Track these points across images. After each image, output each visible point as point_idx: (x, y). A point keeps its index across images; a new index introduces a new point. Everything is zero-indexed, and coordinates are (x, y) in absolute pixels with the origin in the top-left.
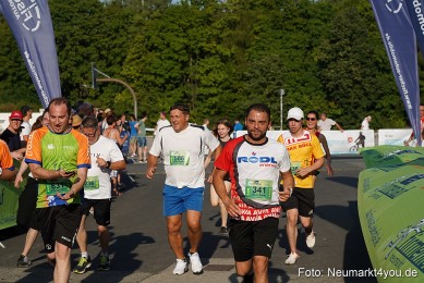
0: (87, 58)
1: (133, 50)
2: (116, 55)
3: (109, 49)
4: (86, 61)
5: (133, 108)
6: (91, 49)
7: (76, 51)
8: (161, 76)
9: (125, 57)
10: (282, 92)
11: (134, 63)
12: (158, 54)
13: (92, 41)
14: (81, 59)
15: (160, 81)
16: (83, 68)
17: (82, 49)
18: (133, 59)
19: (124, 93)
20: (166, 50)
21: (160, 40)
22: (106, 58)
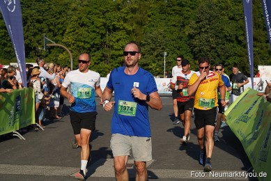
0: (41, 30)
1: (70, 26)
2: (59, 30)
3: (55, 26)
4: (40, 33)
5: (70, 63)
6: (43, 25)
7: (34, 26)
8: (88, 43)
9: (65, 30)
10: (165, 54)
11: (71, 34)
12: (87, 29)
13: (44, 20)
14: (37, 31)
15: (88, 46)
16: (38, 37)
17: (38, 25)
18: (71, 32)
19: (64, 53)
20: (92, 26)
21: (88, 20)
22: (53, 31)
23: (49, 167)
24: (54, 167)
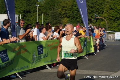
0: (93, 12)
1: (106, 9)
2: (101, 11)
3: (99, 9)
4: (92, 13)
5: (106, 26)
6: (94, 9)
7: (90, 9)
8: (114, 17)
9: (103, 12)
11: (106, 13)
12: (113, 11)
13: (94, 7)
14: (91, 12)
15: (114, 18)
16: (91, 15)
17: (91, 9)
18: (106, 12)
19: (103, 21)
20: (116, 9)
21: (114, 7)
22: (98, 12)
23: (100, 71)
24: (102, 72)
